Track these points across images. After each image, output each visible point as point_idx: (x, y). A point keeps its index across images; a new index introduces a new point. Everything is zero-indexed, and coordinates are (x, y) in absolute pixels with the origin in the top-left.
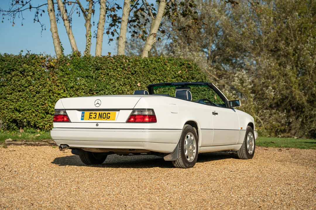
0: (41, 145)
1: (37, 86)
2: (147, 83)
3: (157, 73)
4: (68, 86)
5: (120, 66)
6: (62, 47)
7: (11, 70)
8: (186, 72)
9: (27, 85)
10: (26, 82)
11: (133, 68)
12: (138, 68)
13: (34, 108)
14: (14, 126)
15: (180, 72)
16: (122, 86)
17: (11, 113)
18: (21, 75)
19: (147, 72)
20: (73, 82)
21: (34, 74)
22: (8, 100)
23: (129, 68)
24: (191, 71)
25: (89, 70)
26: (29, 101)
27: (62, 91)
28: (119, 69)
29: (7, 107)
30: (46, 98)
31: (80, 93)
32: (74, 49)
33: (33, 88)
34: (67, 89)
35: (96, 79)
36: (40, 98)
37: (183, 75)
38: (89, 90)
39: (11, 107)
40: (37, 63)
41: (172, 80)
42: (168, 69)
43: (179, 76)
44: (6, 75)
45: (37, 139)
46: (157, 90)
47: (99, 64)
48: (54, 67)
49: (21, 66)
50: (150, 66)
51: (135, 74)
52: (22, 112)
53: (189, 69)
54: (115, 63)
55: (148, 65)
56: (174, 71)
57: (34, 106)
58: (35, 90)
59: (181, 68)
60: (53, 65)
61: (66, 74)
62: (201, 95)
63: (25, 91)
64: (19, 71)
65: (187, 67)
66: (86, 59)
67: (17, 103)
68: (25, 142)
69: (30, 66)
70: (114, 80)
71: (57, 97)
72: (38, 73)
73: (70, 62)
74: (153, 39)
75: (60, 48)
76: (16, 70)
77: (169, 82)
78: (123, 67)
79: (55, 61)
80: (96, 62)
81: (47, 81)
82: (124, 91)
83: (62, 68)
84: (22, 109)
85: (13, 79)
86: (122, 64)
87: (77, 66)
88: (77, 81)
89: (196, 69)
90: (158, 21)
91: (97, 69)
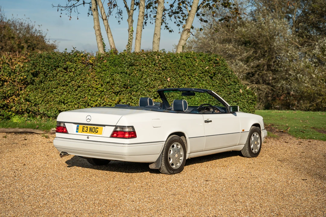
1: (78, 81)
2: (176, 78)
3: (186, 69)
4: (105, 81)
5: (152, 62)
6: (104, 43)
7: (56, 67)
8: (214, 68)
9: (69, 80)
10: (69, 78)
11: (164, 64)
12: (169, 64)
13: (76, 100)
15: (207, 67)
16: (154, 81)
17: (57, 105)
18: (65, 71)
19: (177, 68)
20: (109, 77)
21: (75, 70)
22: (54, 93)
23: (161, 64)
24: (218, 66)
25: (123, 67)
26: (72, 94)
27: (100, 86)
28: (150, 66)
29: (53, 99)
30: (86, 92)
31: (115, 87)
32: (111, 46)
33: (75, 83)
34: (104, 83)
35: (129, 75)
36: (81, 92)
37: (210, 70)
38: (124, 85)
39: (57, 99)
40: (78, 61)
41: (199, 75)
42: (197, 64)
43: (206, 71)
44: (53, 72)
46: (186, 85)
47: (133, 61)
48: (93, 64)
49: (65, 63)
50: (180, 62)
51: (165, 69)
52: (66, 104)
53: (216, 65)
54: (147, 60)
55: (178, 62)
56: (202, 67)
58: (77, 85)
59: (209, 63)
60: (92, 62)
61: (103, 70)
62: (226, 89)
63: (69, 86)
64: (63, 67)
65: (214, 63)
66: (120, 56)
67: (61, 96)
69: (73, 63)
70: (146, 75)
71: (95, 91)
72: (79, 70)
73: (106, 59)
74: (187, 34)
75: (103, 45)
76: (61, 66)
77: (197, 77)
78: (155, 64)
79: (93, 58)
80: (130, 59)
81: (87, 77)
82: (155, 86)
83: (99, 64)
84: (66, 102)
85: (58, 75)
86: (154, 60)
87: (113, 63)
88: (112, 77)
89: (222, 64)
90: (192, 17)
91: (130, 66)
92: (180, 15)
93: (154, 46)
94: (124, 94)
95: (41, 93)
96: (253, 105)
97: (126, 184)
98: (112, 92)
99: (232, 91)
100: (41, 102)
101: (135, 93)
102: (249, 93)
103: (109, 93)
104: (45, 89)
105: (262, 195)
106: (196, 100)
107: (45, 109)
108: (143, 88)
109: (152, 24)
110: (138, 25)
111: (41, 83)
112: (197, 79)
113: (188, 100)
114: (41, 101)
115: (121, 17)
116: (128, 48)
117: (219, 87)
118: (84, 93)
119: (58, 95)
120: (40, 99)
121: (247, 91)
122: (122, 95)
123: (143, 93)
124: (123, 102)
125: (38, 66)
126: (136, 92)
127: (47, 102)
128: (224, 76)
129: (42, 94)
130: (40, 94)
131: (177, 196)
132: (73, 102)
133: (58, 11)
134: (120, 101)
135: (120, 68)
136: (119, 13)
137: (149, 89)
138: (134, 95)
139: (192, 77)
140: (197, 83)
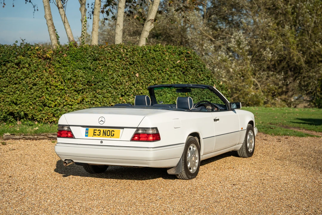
0: (39, 139)
1: (34, 78)
2: (145, 74)
3: (155, 63)
4: (66, 78)
5: (118, 56)
6: (57, 35)
7: (6, 62)
8: (185, 62)
9: (23, 77)
10: (22, 74)
11: (131, 58)
12: (136, 58)
13: (31, 100)
14: (11, 118)
15: (179, 61)
16: (120, 77)
17: (7, 106)
18: (17, 67)
19: (146, 62)
20: (70, 73)
21: (30, 65)
22: (4, 92)
23: (127, 58)
24: (190, 60)
25: (86, 62)
26: (26, 93)
27: (60, 83)
28: (117, 60)
29: (3, 100)
30: (44, 90)
31: (78, 85)
32: (70, 38)
33: (30, 81)
34: (64, 80)
35: (93, 70)
36: (37, 90)
37: (182, 65)
38: (87, 81)
39: (7, 100)
40: (32, 55)
41: (171, 70)
42: (167, 58)
43: (178, 66)
44: (1, 67)
45: (36, 132)
46: (156, 81)
47: (97, 55)
48: (51, 59)
49: (16, 57)
51: (133, 64)
52: (19, 105)
53: (188, 58)
54: (112, 54)
55: (146, 55)
56: (173, 61)
57: (31, 98)
58: (32, 83)
59: (180, 57)
60: (50, 57)
61: (63, 65)
63: (22, 83)
64: (14, 63)
65: (185, 57)
66: (82, 50)
67: (13, 96)
68: (23, 136)
69: (26, 57)
70: (112, 71)
71: (54, 89)
72: (34, 65)
73: (66, 53)
74: (151, 25)
75: (56, 36)
76: (11, 61)
77: (168, 72)
78: (121, 58)
79: (51, 52)
80: (93, 52)
81: (44, 73)
82: (122, 83)
83: (58, 59)
84: (19, 102)
85: (9, 71)
86: (120, 54)
87: (74, 57)
88: (74, 73)
89: (195, 58)
90: (156, 6)
91: (94, 60)
94: (87, 92)
98: (74, 90)
101: (100, 91)
102: (223, 88)
103: (70, 91)
106: (168, 97)
108: (109, 85)
112: (168, 74)
113: (159, 97)
116: (82, 40)
117: (192, 82)
118: (41, 92)
121: (221, 86)
122: (85, 93)
123: (109, 90)
124: (87, 101)
128: (196, 71)
134: (83, 100)
137: (116, 86)
138: (99, 92)
139: (163, 72)
140: (168, 79)
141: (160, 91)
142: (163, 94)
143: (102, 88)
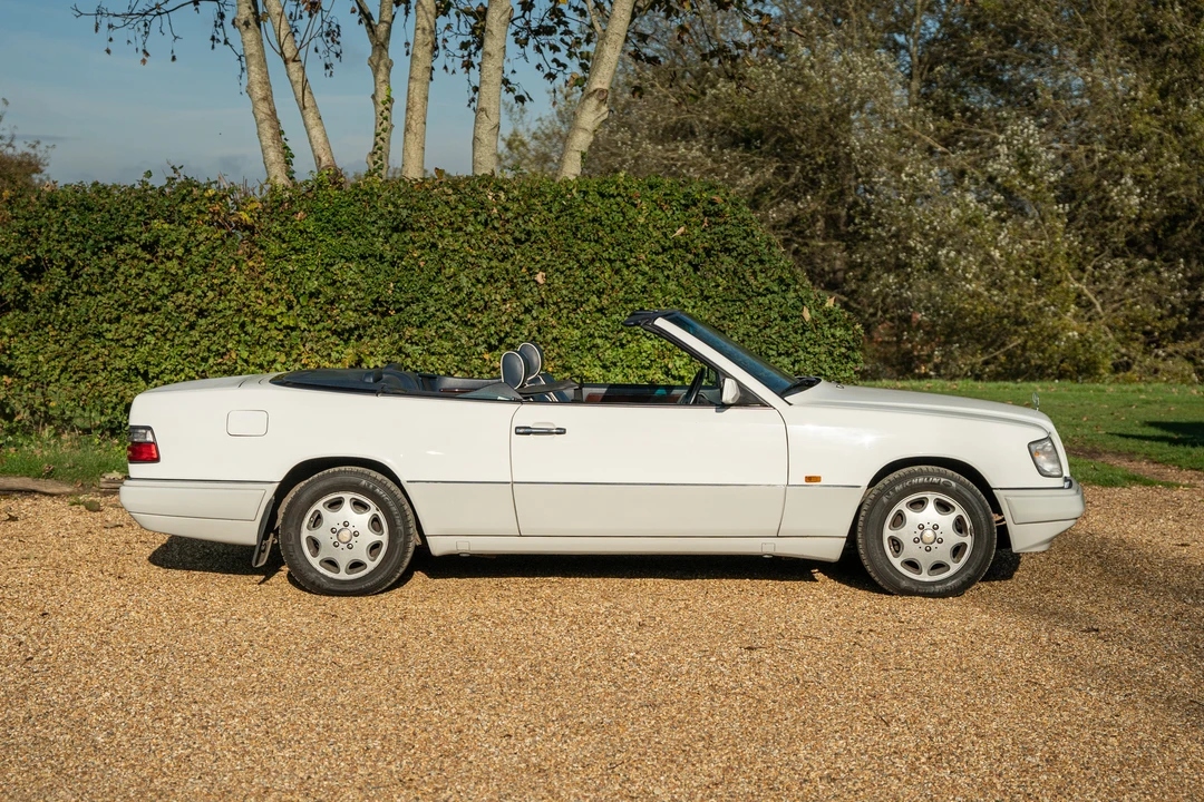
1: (199, 293)
2: (568, 272)
3: (601, 238)
4: (302, 291)
5: (476, 215)
6: (286, 148)
7: (112, 240)
8: (704, 230)
9: (165, 291)
10: (163, 280)
11: (521, 222)
12: (538, 221)
13: (193, 365)
15: (682, 229)
16: (484, 285)
17: (119, 385)
18: (148, 257)
19: (570, 234)
20: (315, 275)
21: (188, 251)
22: (108, 340)
23: (508, 221)
24: (720, 224)
25: (369, 235)
26: (176, 342)
27: (282, 308)
28: (470, 228)
29: (104, 363)
30: (231, 332)
31: (342, 311)
32: (320, 159)
33: (188, 301)
34: (297, 298)
35: (393, 264)
36: (210, 331)
37: (692, 241)
38: (373, 301)
39: (118, 363)
40: (195, 216)
41: (653, 260)
42: (642, 220)
43: (677, 245)
44: (99, 258)
46: (604, 296)
47: (405, 213)
48: (254, 227)
49: (146, 224)
50: (578, 214)
51: (525, 241)
52: (155, 382)
53: (713, 219)
54: (456, 208)
55: (570, 211)
56: (662, 228)
57: (190, 359)
58: (193, 306)
59: (687, 214)
60: (250, 221)
61: (294, 249)
62: (754, 310)
63: (163, 310)
64: (139, 243)
65: (705, 213)
66: (357, 195)
67: (136, 351)
69: (177, 223)
70: (454, 265)
71: (266, 328)
72: (201, 249)
73: (304, 207)
74: (598, 109)
75: (282, 153)
76: (131, 239)
77: (644, 266)
78: (486, 221)
79: (255, 206)
80: (393, 203)
81: (232, 275)
82: (489, 303)
83: (278, 228)
84: (153, 371)
85: (121, 270)
86: (482, 209)
87: (329, 221)
88: (329, 274)
89: (736, 218)
90: (613, 45)
91: (395, 229)
92: (555, 39)
93: (477, 154)
94: (372, 338)
95: (57, 342)
96: (850, 365)
97: (456, 673)
98: (329, 329)
99: (774, 315)
100: (59, 375)
101: (415, 331)
102: (835, 320)
103: (317, 334)
104: (70, 326)
105: (968, 694)
106: (645, 352)
107: (74, 400)
108: (444, 312)
109: (454, 72)
110: (411, 78)
111: (57, 304)
112: (644, 274)
113: (613, 350)
114: (58, 371)
115: (336, 48)
116: (375, 163)
117: (725, 301)
118: (224, 337)
119: (124, 346)
120: (53, 363)
121: (827, 314)
122: (366, 339)
123: (446, 330)
124: (372, 366)
125: (42, 239)
126: (420, 326)
127: (81, 374)
128: (741, 261)
129: (61, 346)
130: (52, 346)
131: (664, 709)
132: (182, 370)
133: (96, 30)
134: (359, 362)
135: (356, 238)
136: (328, 35)
137: (469, 316)
138: (411, 337)
139: (628, 267)
140: (644, 289)
141: (618, 332)
142: (629, 342)
143: (425, 323)
